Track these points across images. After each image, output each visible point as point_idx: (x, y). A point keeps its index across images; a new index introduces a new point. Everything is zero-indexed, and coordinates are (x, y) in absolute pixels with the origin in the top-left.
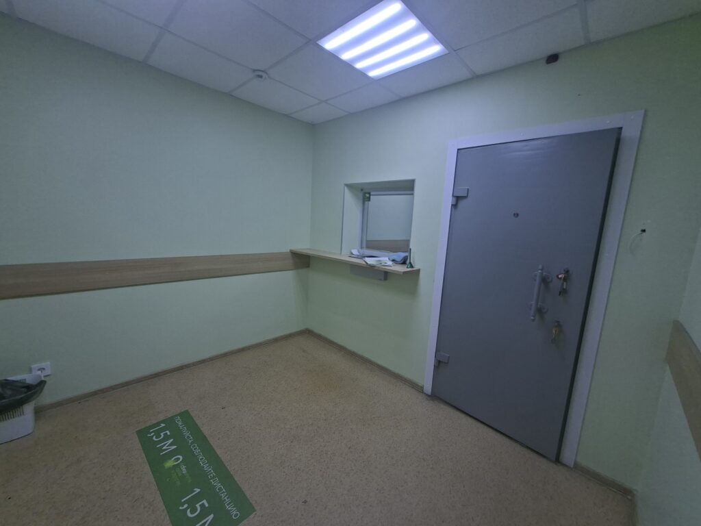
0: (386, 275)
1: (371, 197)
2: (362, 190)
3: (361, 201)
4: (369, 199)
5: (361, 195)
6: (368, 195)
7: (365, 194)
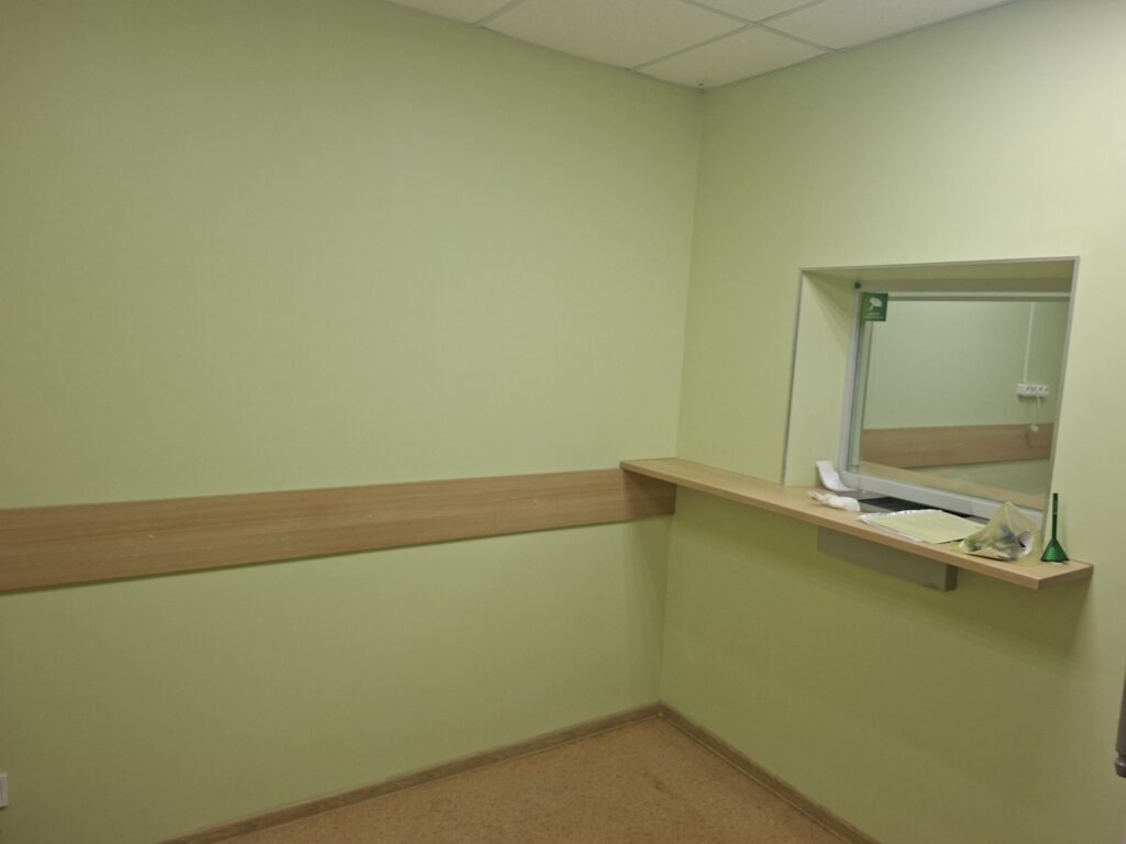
0: (952, 575)
1: (890, 304)
2: (858, 285)
3: (855, 321)
4: (881, 314)
5: (853, 301)
6: (877, 303)
7: (866, 296)
